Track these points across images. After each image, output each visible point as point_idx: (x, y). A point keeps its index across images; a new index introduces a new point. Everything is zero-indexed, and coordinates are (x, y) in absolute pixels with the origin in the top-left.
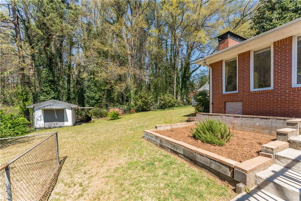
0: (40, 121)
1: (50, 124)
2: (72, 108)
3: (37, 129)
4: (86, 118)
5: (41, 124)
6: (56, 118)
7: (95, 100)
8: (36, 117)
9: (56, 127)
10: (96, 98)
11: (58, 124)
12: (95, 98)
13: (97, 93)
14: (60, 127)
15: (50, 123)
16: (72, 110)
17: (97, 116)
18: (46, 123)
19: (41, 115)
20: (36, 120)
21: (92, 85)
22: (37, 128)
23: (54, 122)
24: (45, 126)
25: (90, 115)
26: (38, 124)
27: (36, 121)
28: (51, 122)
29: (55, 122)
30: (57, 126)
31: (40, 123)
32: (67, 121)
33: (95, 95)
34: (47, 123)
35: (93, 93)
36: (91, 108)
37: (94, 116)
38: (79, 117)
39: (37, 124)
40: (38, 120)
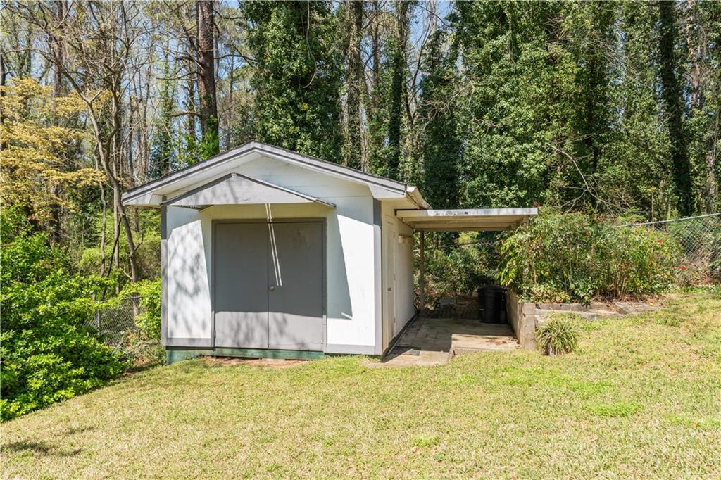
0: (191, 296)
1: (243, 326)
2: (377, 204)
3: (177, 354)
4: (475, 294)
5: (195, 320)
6: (279, 281)
7: (524, 184)
8: (175, 273)
9: (275, 353)
10: (526, 170)
11: (288, 329)
12: (520, 172)
13: (531, 141)
14: (302, 353)
15: (242, 314)
16: (377, 220)
17: (566, 288)
18: (220, 315)
19: (198, 257)
20: (172, 288)
21: (503, 96)
22: (174, 344)
23: (264, 315)
24: (218, 335)
25: (505, 277)
26: (180, 317)
27: (174, 297)
28: (246, 311)
29: (268, 310)
30: (285, 343)
31: (194, 315)
32: (346, 310)
33: (525, 153)
34: (228, 314)
35: (509, 140)
36: (520, 211)
37: (541, 280)
38: (431, 284)
39: (175, 317)
40: (179, 287)
